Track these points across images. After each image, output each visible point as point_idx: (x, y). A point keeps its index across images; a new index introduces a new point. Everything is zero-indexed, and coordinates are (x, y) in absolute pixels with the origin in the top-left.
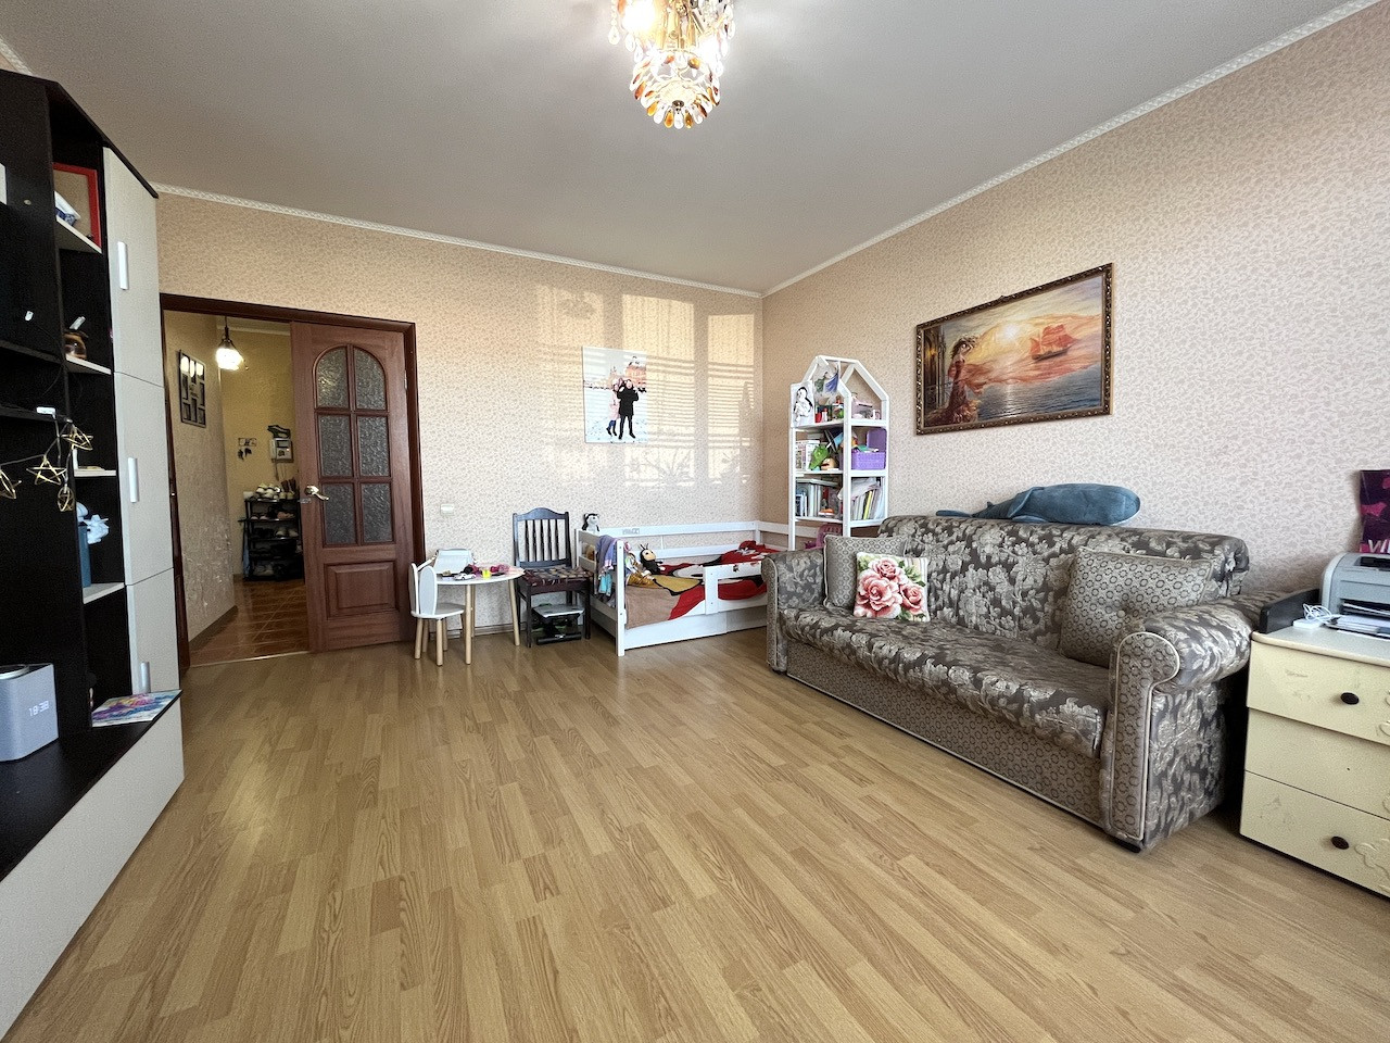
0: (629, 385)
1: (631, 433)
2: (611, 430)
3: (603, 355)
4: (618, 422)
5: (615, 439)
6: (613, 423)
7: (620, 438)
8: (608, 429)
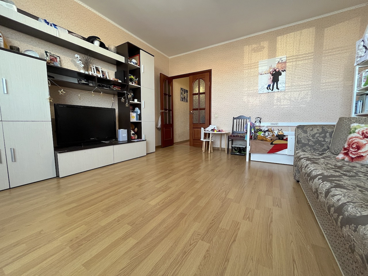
0: (277, 70)
1: (277, 88)
2: (269, 88)
3: (267, 62)
4: (272, 84)
5: (270, 91)
6: (269, 86)
7: (272, 90)
8: (267, 88)
